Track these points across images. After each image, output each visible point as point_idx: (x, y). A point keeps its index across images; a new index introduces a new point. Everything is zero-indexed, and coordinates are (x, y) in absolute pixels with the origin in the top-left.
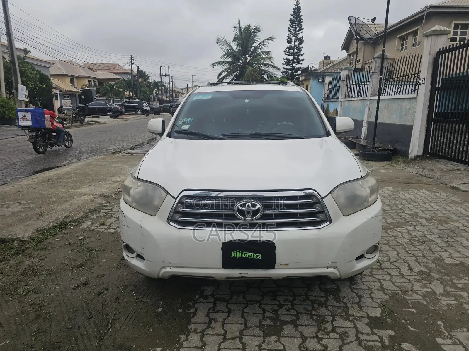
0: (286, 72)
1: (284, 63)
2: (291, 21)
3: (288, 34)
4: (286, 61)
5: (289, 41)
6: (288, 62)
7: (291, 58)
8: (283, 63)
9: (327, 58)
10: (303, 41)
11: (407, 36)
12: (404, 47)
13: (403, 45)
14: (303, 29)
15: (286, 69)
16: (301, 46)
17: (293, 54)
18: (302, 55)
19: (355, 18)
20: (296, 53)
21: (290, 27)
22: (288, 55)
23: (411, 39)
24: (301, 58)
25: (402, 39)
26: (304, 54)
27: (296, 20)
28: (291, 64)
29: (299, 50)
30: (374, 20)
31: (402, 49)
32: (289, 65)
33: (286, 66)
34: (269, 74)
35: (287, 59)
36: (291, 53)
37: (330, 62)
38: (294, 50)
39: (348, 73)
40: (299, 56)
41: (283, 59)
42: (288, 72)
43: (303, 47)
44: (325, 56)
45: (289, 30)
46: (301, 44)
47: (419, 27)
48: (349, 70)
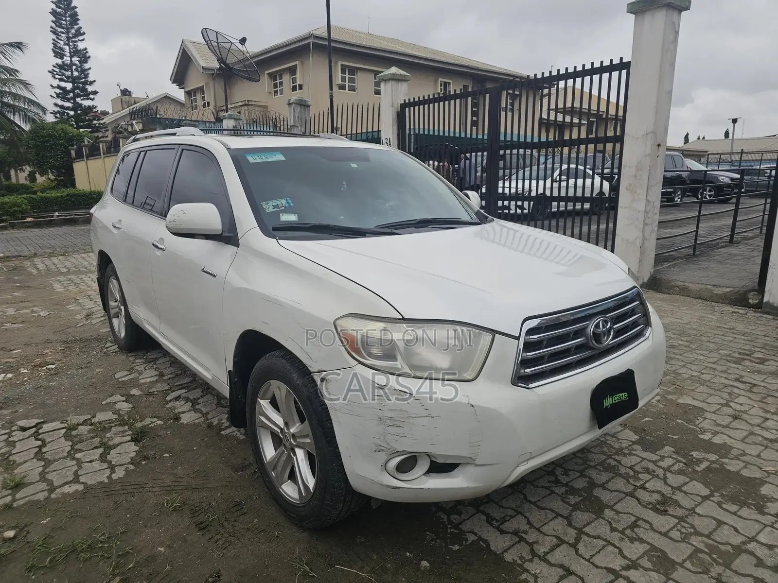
0: (62, 114)
1: (55, 95)
2: (54, 13)
3: (54, 40)
4: (58, 91)
5: (58, 53)
6: (63, 94)
7: (69, 86)
8: (51, 96)
9: (125, 92)
10: (89, 57)
11: (280, 74)
12: (278, 89)
13: (275, 86)
14: (84, 34)
15: (62, 107)
16: (86, 66)
17: (73, 80)
18: (91, 83)
19: (217, 33)
20: (79, 78)
21: (54, 25)
22: (61, 80)
23: (286, 79)
24: (90, 88)
25: (273, 77)
26: (94, 81)
27: (65, 14)
28: (71, 99)
29: (84, 72)
30: (243, 41)
31: (276, 92)
32: (68, 100)
33: (60, 102)
34: (26, 115)
35: (59, 87)
36: (68, 77)
37: (133, 102)
38: (72, 72)
39: (234, 124)
40: (85, 83)
41: (52, 86)
42: (68, 114)
43: (90, 68)
44: (122, 89)
45: (54, 32)
46: (86, 61)
47: (297, 62)
48: (235, 119)
